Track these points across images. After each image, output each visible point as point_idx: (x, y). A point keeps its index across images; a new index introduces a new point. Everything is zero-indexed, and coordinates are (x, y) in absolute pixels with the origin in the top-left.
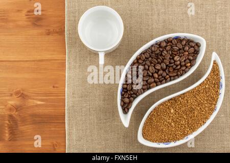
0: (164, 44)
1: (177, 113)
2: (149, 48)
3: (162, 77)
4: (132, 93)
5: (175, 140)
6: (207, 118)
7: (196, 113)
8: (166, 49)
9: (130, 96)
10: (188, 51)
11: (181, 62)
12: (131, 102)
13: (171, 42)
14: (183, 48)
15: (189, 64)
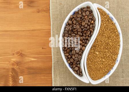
0: (70, 22)
1: (101, 52)
2: (65, 31)
3: (85, 40)
4: (76, 62)
5: (111, 67)
6: (119, 42)
7: (111, 44)
8: (73, 24)
9: (76, 65)
10: (86, 15)
11: (87, 24)
12: (79, 68)
13: (73, 18)
14: (83, 16)
15: (92, 22)
